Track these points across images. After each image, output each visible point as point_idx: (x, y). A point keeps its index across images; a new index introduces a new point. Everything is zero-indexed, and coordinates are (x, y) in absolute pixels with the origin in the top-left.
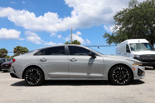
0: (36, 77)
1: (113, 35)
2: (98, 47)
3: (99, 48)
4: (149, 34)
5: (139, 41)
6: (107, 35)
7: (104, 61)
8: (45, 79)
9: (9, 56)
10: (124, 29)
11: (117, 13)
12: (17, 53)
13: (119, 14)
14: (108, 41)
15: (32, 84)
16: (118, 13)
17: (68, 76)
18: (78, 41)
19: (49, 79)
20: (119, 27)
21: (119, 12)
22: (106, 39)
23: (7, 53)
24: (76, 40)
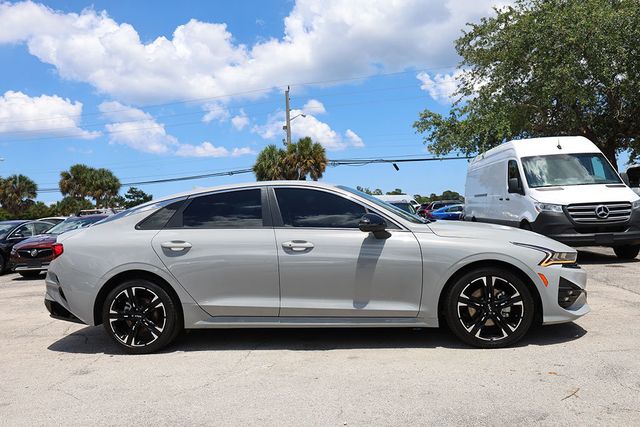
0: (149, 316)
1: (453, 120)
2: (395, 165)
3: (398, 169)
4: (600, 110)
5: (559, 147)
6: (428, 119)
7: (421, 251)
8: (188, 325)
9: (41, 205)
10: (499, 92)
11: (471, 29)
12: (72, 192)
13: (479, 31)
14: (432, 143)
15: (135, 343)
16: (475, 27)
17: (279, 314)
18: (314, 142)
19: (200, 324)
20: (477, 87)
21: (479, 23)
22: (427, 134)
23: (34, 195)
24: (308, 140)
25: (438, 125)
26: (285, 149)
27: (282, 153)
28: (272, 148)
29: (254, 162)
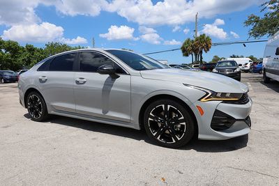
8: (49, 112)
25: (257, 22)
26: (194, 39)
27: (193, 42)
28: (189, 40)
29: (181, 46)
